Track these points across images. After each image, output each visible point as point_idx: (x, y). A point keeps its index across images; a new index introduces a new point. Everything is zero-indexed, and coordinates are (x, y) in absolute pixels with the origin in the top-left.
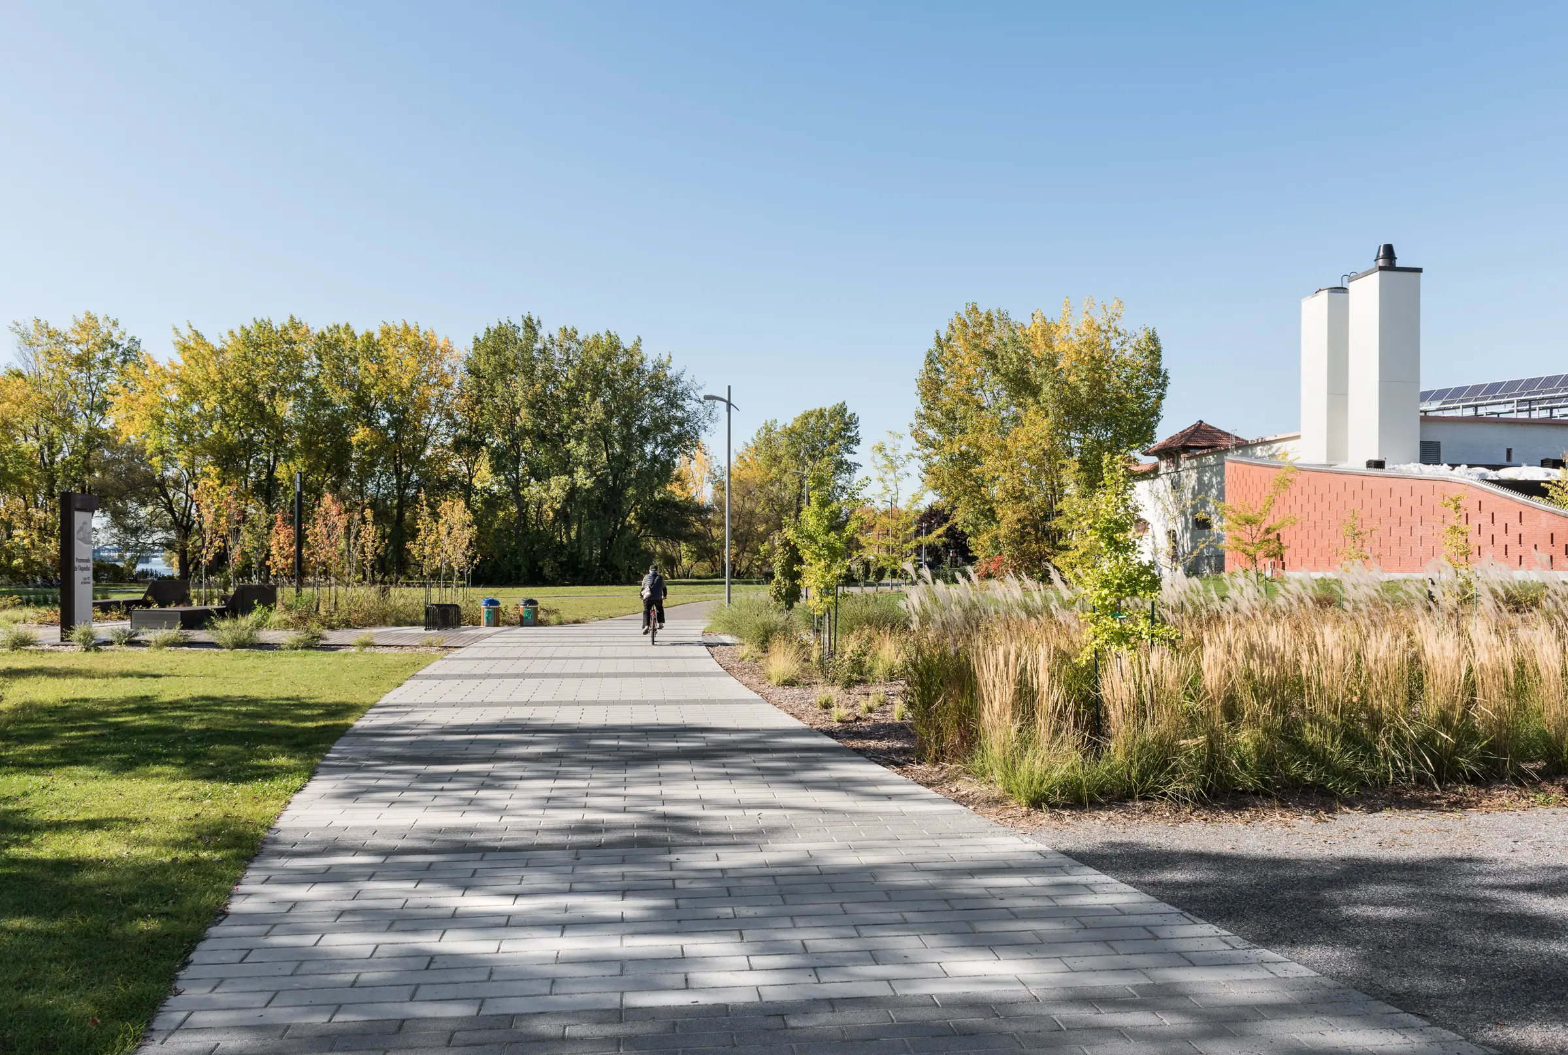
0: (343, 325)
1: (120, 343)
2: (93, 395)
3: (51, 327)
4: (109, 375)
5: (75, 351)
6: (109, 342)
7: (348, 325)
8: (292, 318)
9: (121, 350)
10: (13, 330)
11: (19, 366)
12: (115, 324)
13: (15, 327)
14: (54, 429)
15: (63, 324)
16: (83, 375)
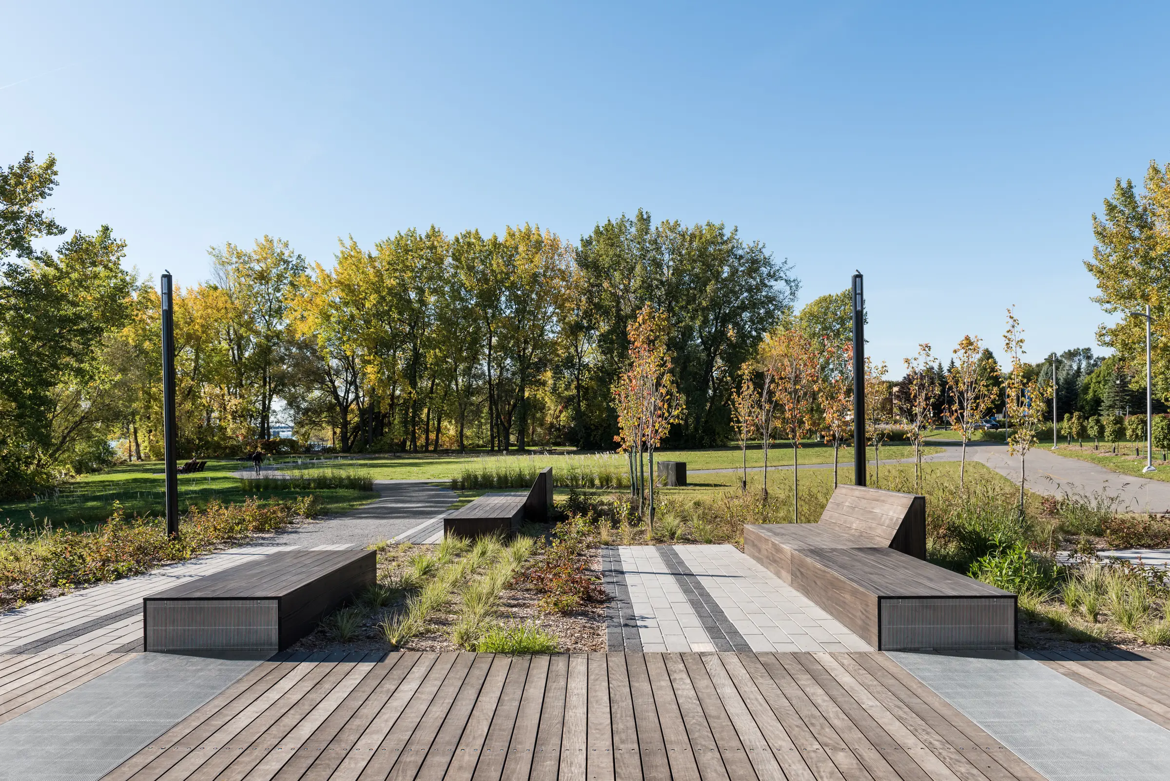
0: (473, 231)
1: (290, 260)
2: (271, 303)
3: (239, 249)
4: (281, 286)
5: (257, 268)
6: (282, 260)
7: (477, 231)
8: (433, 227)
9: (291, 266)
10: (210, 253)
11: (214, 282)
12: (286, 245)
13: (213, 251)
14: (242, 331)
15: (248, 246)
16: (263, 287)
